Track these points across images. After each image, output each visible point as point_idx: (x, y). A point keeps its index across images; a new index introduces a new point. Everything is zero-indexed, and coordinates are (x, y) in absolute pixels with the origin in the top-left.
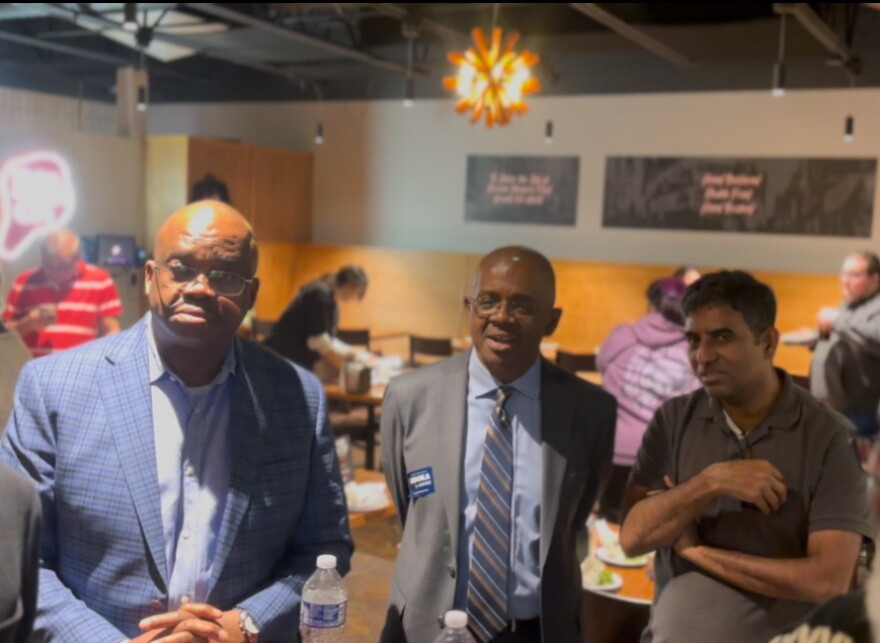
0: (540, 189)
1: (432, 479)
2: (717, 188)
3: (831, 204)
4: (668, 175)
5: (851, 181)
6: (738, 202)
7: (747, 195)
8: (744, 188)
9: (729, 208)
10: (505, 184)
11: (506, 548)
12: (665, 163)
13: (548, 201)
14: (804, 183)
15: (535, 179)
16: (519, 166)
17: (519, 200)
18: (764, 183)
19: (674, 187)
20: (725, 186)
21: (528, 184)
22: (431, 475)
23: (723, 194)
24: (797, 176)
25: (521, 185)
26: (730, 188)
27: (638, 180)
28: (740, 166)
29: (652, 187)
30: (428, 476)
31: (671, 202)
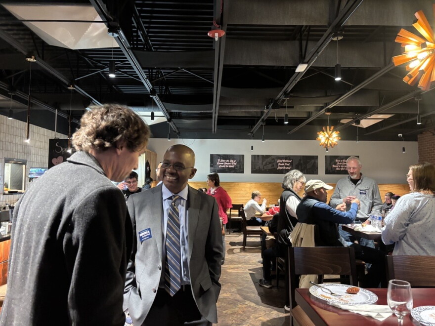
0: (233, 163)
1: (150, 233)
2: (281, 163)
3: (308, 167)
4: (269, 160)
5: (313, 161)
6: (286, 166)
7: (288, 165)
8: (288, 163)
9: (284, 168)
10: (222, 162)
11: (179, 257)
12: (268, 156)
13: (236, 167)
14: (302, 162)
15: (231, 161)
16: (226, 157)
17: (227, 166)
18: (292, 161)
19: (270, 163)
20: (283, 163)
21: (229, 162)
22: (150, 232)
23: (283, 164)
24: (300, 160)
25: (228, 162)
26: (284, 163)
27: (260, 161)
28: (286, 158)
29: (264, 163)
30: (149, 232)
31: (270, 167)
